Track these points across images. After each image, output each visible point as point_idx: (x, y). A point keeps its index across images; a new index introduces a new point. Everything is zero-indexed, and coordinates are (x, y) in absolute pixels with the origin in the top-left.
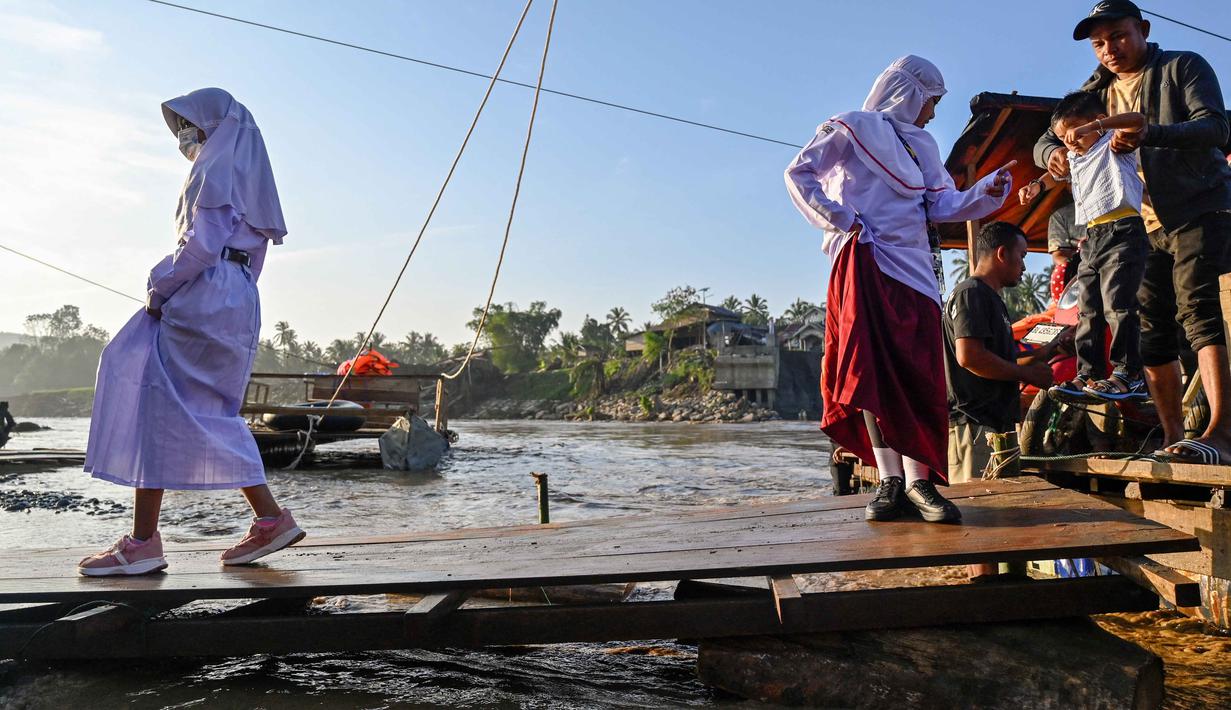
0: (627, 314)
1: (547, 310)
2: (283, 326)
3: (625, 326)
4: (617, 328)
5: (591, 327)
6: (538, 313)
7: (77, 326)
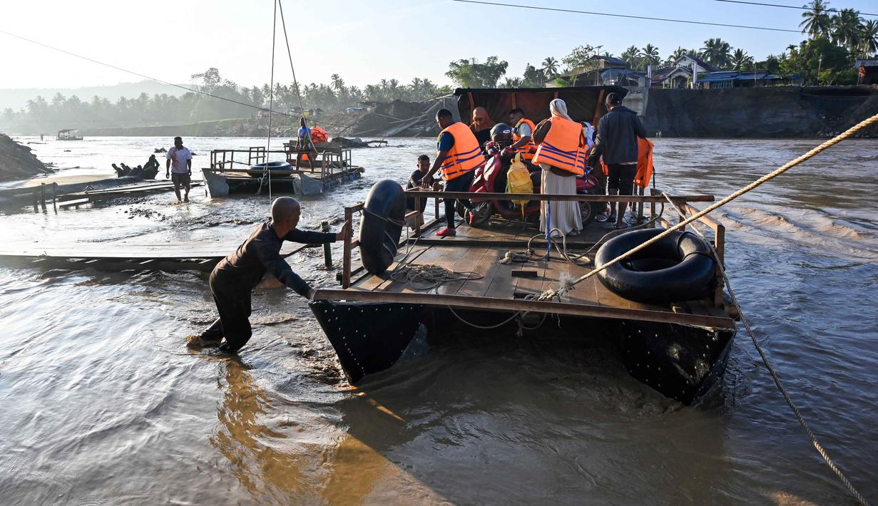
0: (557, 62)
1: (498, 62)
2: (335, 76)
3: (555, 70)
4: (549, 72)
5: (531, 72)
6: (492, 65)
7: (219, 81)
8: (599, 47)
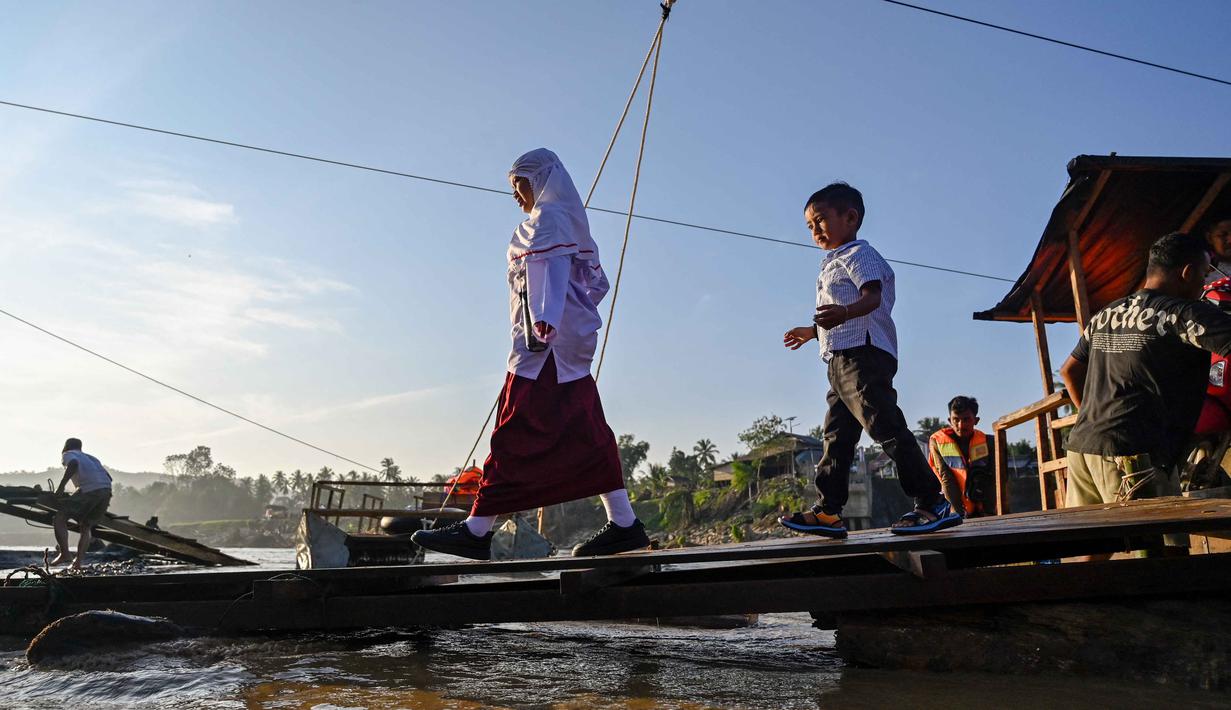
0: (714, 446)
1: (635, 443)
2: (388, 462)
3: (712, 458)
4: (704, 460)
5: (679, 459)
6: (627, 446)
7: (208, 465)
8: (792, 419)
